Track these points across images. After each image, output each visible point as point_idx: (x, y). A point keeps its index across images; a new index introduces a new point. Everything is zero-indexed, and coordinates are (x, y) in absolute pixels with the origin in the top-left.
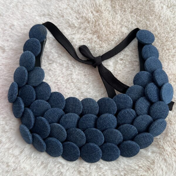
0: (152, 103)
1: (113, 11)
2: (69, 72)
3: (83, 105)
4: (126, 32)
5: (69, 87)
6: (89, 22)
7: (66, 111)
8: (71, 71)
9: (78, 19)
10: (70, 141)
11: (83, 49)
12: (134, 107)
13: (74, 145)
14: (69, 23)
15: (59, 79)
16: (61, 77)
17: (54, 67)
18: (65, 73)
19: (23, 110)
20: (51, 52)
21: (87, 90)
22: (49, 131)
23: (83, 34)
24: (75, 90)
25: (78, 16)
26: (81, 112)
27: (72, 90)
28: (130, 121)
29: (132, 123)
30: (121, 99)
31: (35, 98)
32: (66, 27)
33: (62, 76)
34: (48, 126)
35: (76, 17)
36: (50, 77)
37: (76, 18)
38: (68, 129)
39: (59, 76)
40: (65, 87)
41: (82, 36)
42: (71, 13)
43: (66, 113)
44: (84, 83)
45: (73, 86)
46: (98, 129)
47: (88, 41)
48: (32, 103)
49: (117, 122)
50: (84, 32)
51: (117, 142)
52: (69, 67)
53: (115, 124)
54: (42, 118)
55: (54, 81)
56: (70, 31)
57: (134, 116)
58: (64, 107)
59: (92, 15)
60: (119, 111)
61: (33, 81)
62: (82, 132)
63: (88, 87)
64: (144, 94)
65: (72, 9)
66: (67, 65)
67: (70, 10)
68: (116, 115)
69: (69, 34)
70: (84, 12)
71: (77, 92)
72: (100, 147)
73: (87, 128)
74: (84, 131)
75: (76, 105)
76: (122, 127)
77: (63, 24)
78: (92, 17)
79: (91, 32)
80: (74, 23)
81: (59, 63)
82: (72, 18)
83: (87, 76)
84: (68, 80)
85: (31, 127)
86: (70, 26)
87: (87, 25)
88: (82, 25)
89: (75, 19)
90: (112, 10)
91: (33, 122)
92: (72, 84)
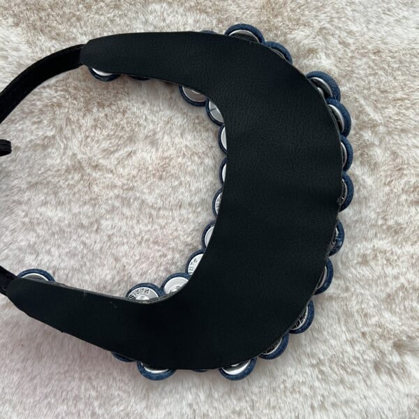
2: (136, 203)
5: (165, 221)
6: (59, 105)
8: (136, 199)
9: (40, 122)
14: (38, 145)
15: (137, 232)
16: (135, 225)
17: (108, 225)
18: (133, 213)
20: (75, 215)
21: (190, 191)
23: (76, 130)
24: (176, 214)
25: (35, 119)
27: (173, 219)
33: (135, 221)
35: (34, 123)
36: (123, 244)
37: (36, 126)
39: (132, 227)
40: (161, 228)
41: (80, 136)
42: (19, 128)
44: (174, 188)
45: (166, 213)
47: (95, 130)
50: (74, 127)
55: (135, 243)
56: (54, 153)
59: (48, 90)
63: (188, 186)
66: (120, 200)
69: (61, 158)
71: (183, 211)
80: (43, 135)
81: (108, 212)
82: (32, 132)
83: (164, 174)
84: (151, 216)
86: (45, 147)
87: (63, 113)
88: (57, 123)
89: (38, 128)
90: (62, 43)
92: (161, 212)
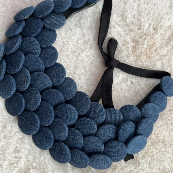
0: (116, 138)
1: (167, 41)
3: (64, 81)
4: (158, 67)
7: (47, 71)
10: (24, 97)
11: (113, 43)
12: (100, 126)
13: (23, 102)
19: (16, 33)
22: (17, 71)
26: (56, 84)
28: (85, 133)
29: (84, 137)
30: (97, 109)
31: (35, 35)
32: (119, 13)
34: (21, 66)
38: (33, 86)
43: (45, 72)
46: (54, 111)
48: (29, 36)
49: (75, 123)
51: (58, 137)
52: (87, 44)
53: (72, 123)
54: (23, 56)
57: (93, 133)
58: (48, 66)
60: (85, 116)
61: (48, 21)
62: (40, 100)
64: (118, 126)
65: (138, 6)
67: (136, 5)
68: (80, 117)
70: (144, 18)
72: (41, 126)
73: (48, 102)
74: (42, 100)
75: (59, 75)
76: (74, 130)
77: (119, 9)
78: (146, 28)
79: (133, 37)
85: (7, 54)
91: (13, 51)
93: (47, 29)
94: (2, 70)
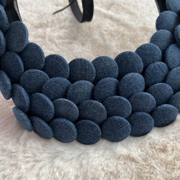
3: (95, 67)
7: (72, 79)
10: (85, 119)
12: (164, 59)
13: (91, 123)
22: (53, 110)
26: (94, 78)
28: (161, 79)
29: (164, 81)
30: (146, 50)
31: (23, 69)
34: (51, 103)
38: (80, 103)
43: (72, 82)
48: (21, 76)
49: (145, 82)
51: (149, 108)
53: (143, 86)
54: (40, 94)
57: (166, 71)
58: (68, 75)
60: (145, 68)
62: (100, 103)
68: (143, 74)
72: (127, 119)
73: (107, 97)
74: (102, 103)
75: (86, 68)
76: (153, 88)
85: (27, 110)
91: (28, 102)
93: (22, 51)
94: (42, 124)
